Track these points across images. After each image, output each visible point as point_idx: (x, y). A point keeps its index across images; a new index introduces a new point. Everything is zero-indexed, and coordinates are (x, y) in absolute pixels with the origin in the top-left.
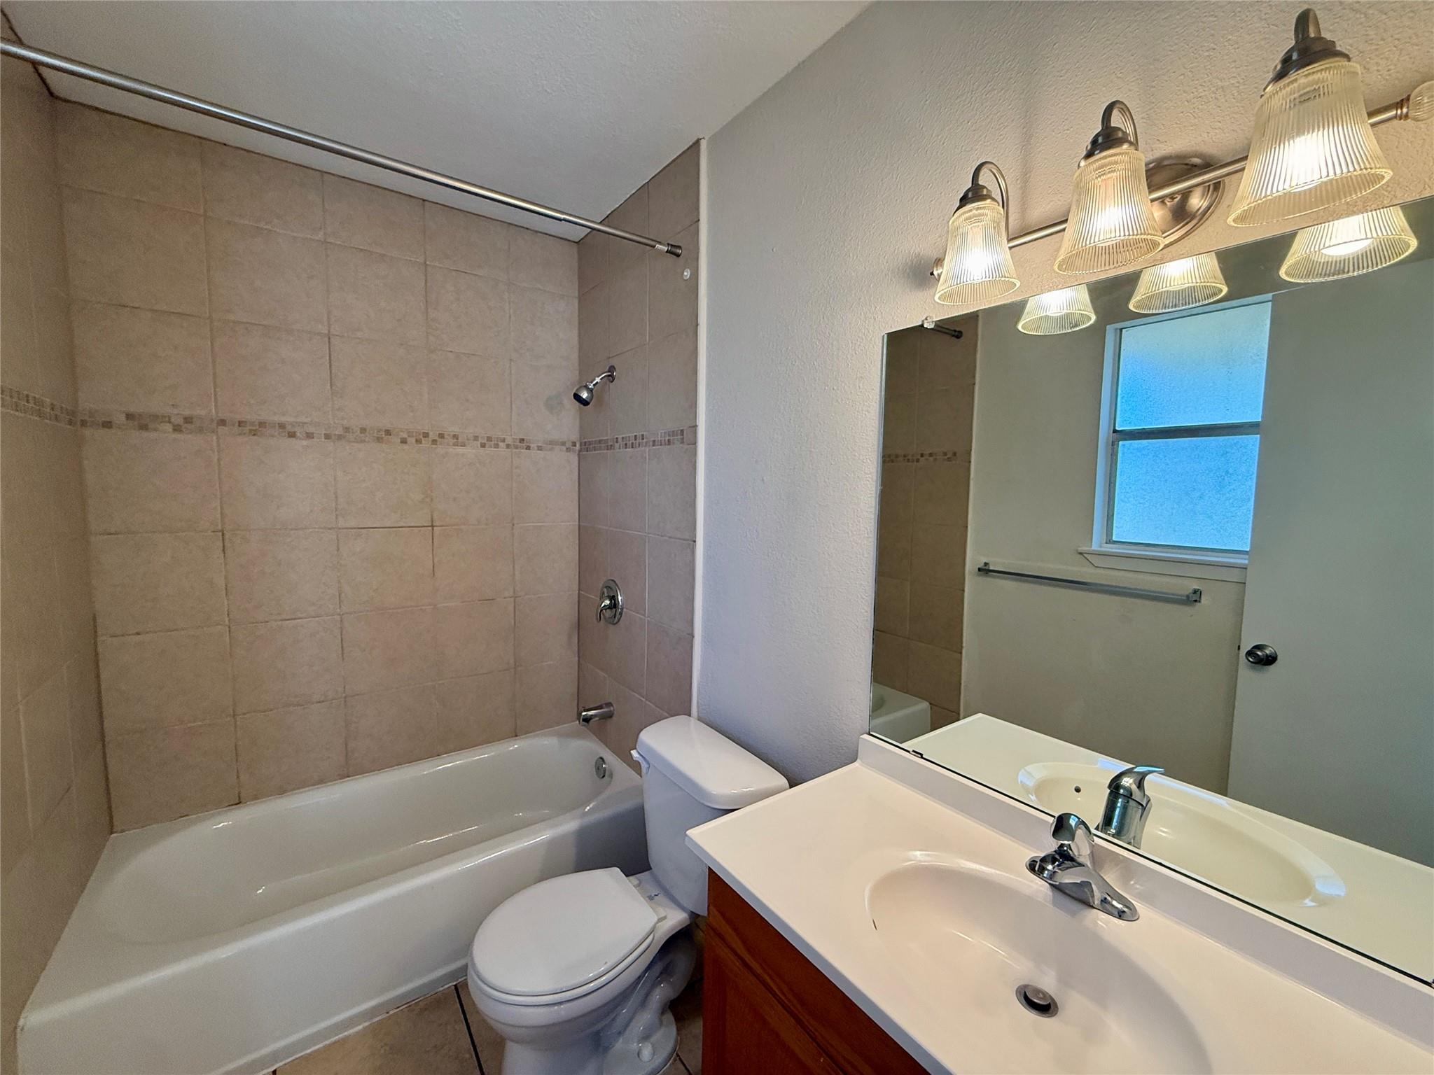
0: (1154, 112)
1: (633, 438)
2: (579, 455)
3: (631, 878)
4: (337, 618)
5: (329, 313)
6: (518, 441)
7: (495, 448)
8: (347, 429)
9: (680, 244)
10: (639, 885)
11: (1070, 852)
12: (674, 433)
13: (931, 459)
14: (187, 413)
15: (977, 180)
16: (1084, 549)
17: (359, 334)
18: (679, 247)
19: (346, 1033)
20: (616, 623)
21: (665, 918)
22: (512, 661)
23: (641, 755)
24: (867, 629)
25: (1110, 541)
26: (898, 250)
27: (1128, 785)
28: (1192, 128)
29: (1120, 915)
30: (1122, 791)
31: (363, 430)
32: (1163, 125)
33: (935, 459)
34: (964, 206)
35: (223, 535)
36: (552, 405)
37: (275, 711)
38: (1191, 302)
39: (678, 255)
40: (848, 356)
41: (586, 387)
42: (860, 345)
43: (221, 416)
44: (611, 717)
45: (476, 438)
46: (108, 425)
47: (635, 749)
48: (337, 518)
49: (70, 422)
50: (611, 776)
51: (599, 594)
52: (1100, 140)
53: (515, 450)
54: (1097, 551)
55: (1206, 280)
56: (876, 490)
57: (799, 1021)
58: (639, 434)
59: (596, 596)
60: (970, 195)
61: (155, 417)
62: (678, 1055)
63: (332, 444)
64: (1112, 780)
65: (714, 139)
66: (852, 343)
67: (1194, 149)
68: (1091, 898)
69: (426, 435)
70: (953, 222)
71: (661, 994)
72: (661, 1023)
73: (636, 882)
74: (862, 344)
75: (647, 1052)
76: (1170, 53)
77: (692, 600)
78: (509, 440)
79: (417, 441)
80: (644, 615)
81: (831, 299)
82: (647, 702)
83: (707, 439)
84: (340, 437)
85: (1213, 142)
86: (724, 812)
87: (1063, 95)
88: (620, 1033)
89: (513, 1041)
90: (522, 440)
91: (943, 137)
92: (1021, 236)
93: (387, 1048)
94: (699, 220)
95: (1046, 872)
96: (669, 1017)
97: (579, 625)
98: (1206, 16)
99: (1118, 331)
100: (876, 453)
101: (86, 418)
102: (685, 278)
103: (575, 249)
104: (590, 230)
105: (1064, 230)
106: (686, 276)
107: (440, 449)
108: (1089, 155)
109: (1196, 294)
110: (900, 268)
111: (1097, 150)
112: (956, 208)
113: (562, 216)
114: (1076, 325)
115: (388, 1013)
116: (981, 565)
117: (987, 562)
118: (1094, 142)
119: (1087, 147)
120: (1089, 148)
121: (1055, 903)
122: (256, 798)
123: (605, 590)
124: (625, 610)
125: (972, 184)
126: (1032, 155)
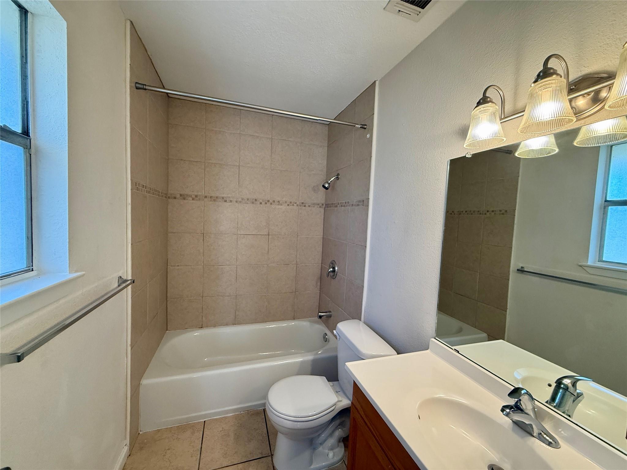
0: (582, 53)
1: (345, 203)
2: (324, 209)
3: (330, 382)
4: (235, 266)
5: (240, 158)
6: (301, 203)
7: (292, 206)
8: (243, 199)
9: (366, 124)
10: (333, 386)
11: (521, 406)
12: (360, 201)
13: (493, 213)
14: (196, 194)
15: (485, 94)
16: (584, 264)
17: (249, 165)
18: (366, 125)
19: (227, 415)
20: (335, 278)
21: (341, 401)
22: (294, 290)
23: (338, 333)
24: (436, 291)
25: (601, 261)
26: (456, 123)
27: (567, 383)
28: (602, 59)
29: (550, 444)
30: (562, 386)
31: (248, 199)
32: (587, 59)
33: (495, 214)
34: (479, 106)
35: (203, 235)
36: (315, 189)
37: (214, 297)
38: (614, 140)
39: (365, 128)
40: (433, 170)
41: (327, 182)
42: (438, 165)
43: (206, 195)
44: (331, 317)
45: (286, 202)
46: (175, 198)
47: (335, 330)
48: (237, 231)
49: (166, 197)
50: (329, 342)
51: (328, 266)
52: (541, 74)
53: (300, 207)
54: (592, 265)
55: (619, 131)
56: (443, 229)
57: (382, 449)
58: (347, 201)
59: (327, 266)
60: (481, 101)
61: (187, 195)
62: (344, 461)
63: (238, 204)
64: (558, 379)
65: (381, 81)
66: (434, 164)
67: (603, 69)
68: (532, 432)
69: (269, 201)
70: (473, 114)
71: (339, 433)
72: (338, 446)
73: (332, 384)
74: (439, 165)
75: (331, 454)
76: (591, 24)
77: (364, 271)
78: (298, 203)
79: (265, 203)
80: (345, 276)
81: (426, 145)
82: (345, 313)
83: (373, 204)
84: (240, 202)
85: (614, 65)
86: (361, 359)
87: (536, 49)
88: (321, 444)
89: (280, 433)
90: (303, 203)
91: (478, 72)
92: (510, 116)
93: (239, 424)
94: (374, 114)
95: (505, 412)
96: (342, 444)
97: (321, 278)
98: (610, 5)
99: (610, 147)
100: (443, 213)
101: (170, 196)
102: (368, 138)
103: (327, 128)
104: (329, 122)
105: (523, 115)
106: (368, 137)
107: (273, 206)
108: (535, 82)
109: (617, 136)
110: (457, 131)
111: (539, 79)
112: (475, 107)
113: (318, 118)
114: (549, 153)
115: (241, 412)
116: (519, 268)
117: (523, 266)
118: (539, 75)
119: (535, 77)
120: (536, 78)
121: (513, 430)
122: (207, 327)
123: (331, 264)
124: (338, 273)
125: (483, 96)
126: (520, 77)
